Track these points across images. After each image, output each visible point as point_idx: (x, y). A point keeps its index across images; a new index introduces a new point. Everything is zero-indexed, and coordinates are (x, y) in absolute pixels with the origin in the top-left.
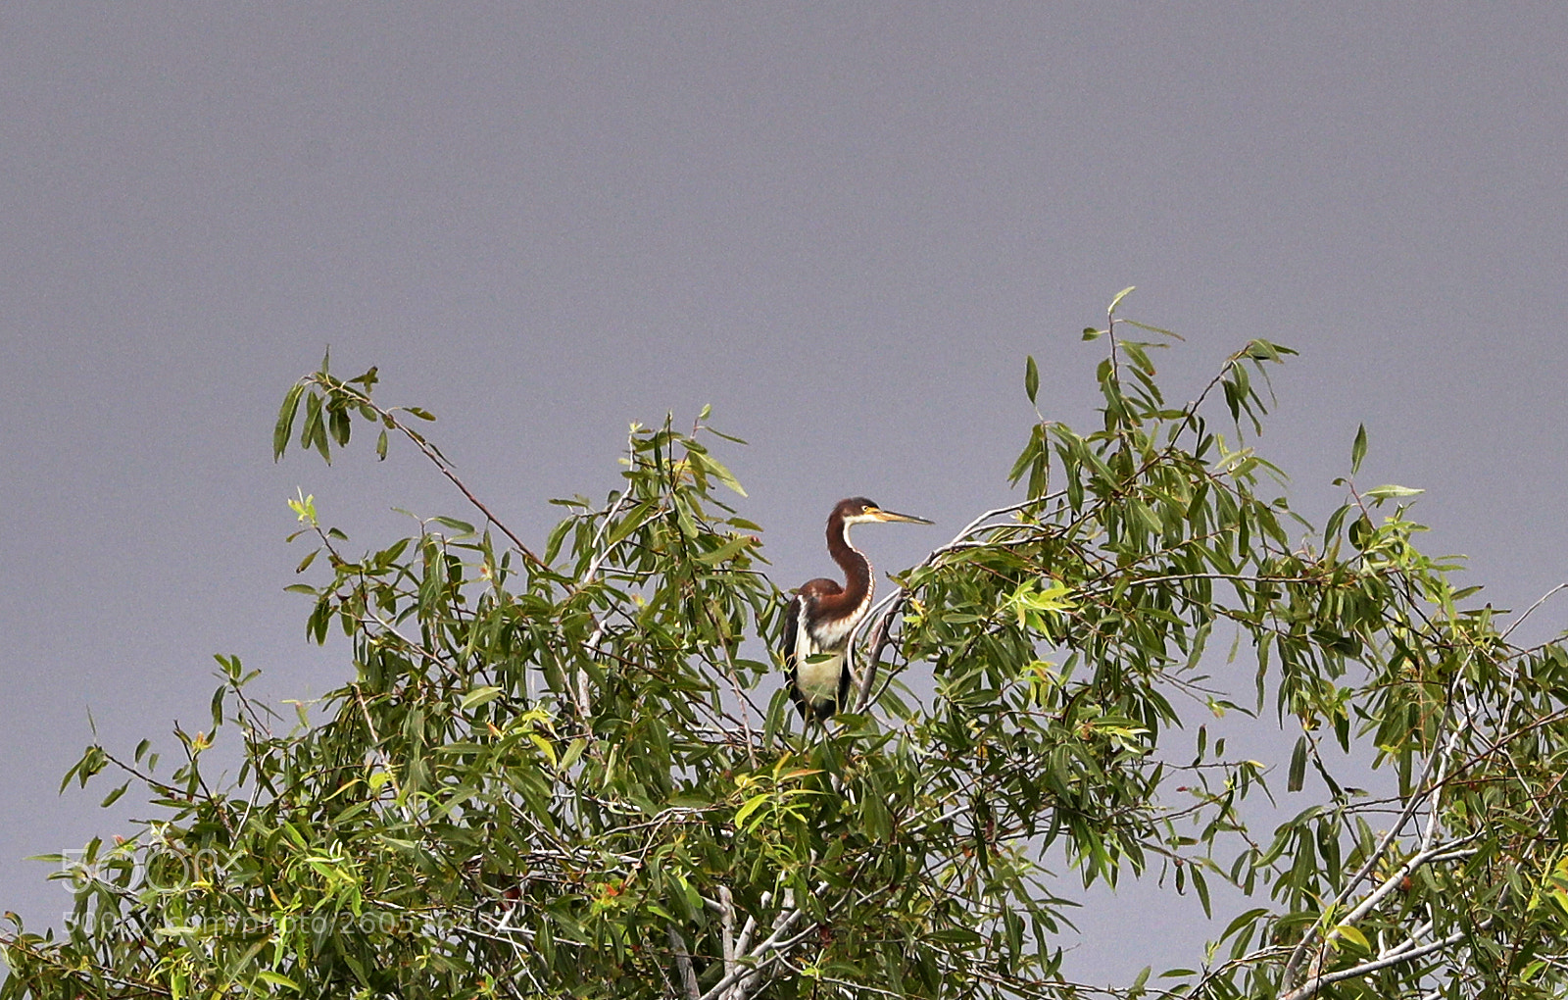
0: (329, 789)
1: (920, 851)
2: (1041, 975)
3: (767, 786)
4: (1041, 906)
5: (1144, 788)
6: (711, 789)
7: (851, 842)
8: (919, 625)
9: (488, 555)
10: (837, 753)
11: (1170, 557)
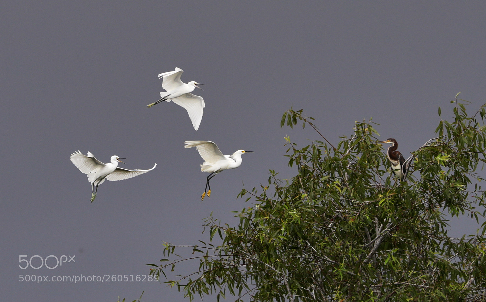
0: (293, 198)
1: (417, 210)
2: (443, 236)
3: (385, 197)
4: (443, 222)
5: (464, 197)
6: (374, 197)
7: (403, 208)
8: (417, 163)
9: (326, 149)
10: (400, 189)
11: (469, 148)
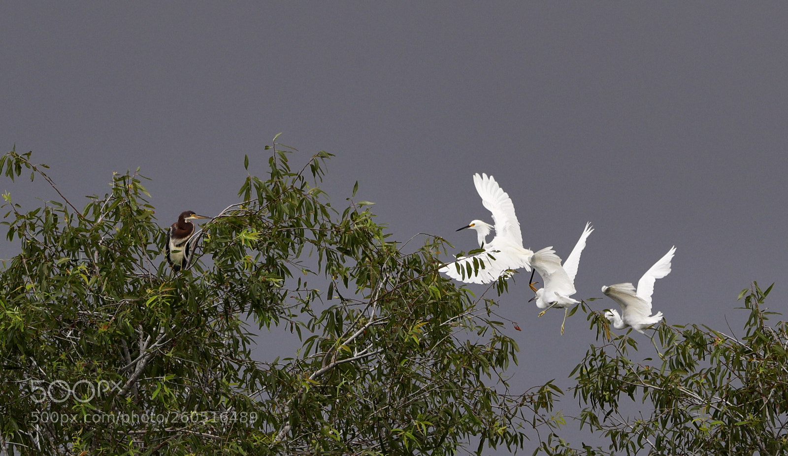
0: (12, 289)
1: (206, 316)
2: (244, 358)
3: (157, 293)
4: (245, 336)
5: (281, 298)
6: (138, 293)
7: (184, 312)
8: (209, 242)
9: (66, 214)
10: (181, 283)
11: (291, 222)
